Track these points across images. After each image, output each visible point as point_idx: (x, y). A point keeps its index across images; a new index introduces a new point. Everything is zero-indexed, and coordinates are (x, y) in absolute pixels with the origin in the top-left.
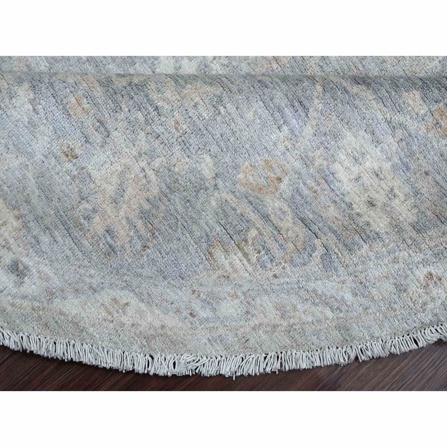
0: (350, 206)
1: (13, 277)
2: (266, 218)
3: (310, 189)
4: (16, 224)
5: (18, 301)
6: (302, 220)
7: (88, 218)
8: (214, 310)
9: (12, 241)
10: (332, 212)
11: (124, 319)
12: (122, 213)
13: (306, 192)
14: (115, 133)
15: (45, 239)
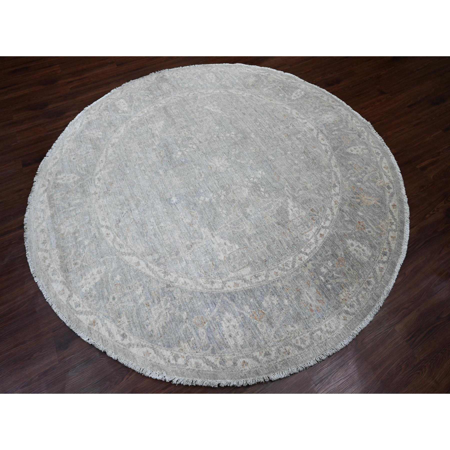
0: (224, 335)
1: (122, 338)
2: (198, 334)
3: (213, 327)
4: (127, 323)
5: (120, 345)
6: (208, 337)
7: (147, 326)
8: (176, 361)
9: (125, 328)
10: (218, 336)
11: (148, 358)
12: (157, 326)
13: (212, 328)
14: (162, 302)
15: (134, 329)
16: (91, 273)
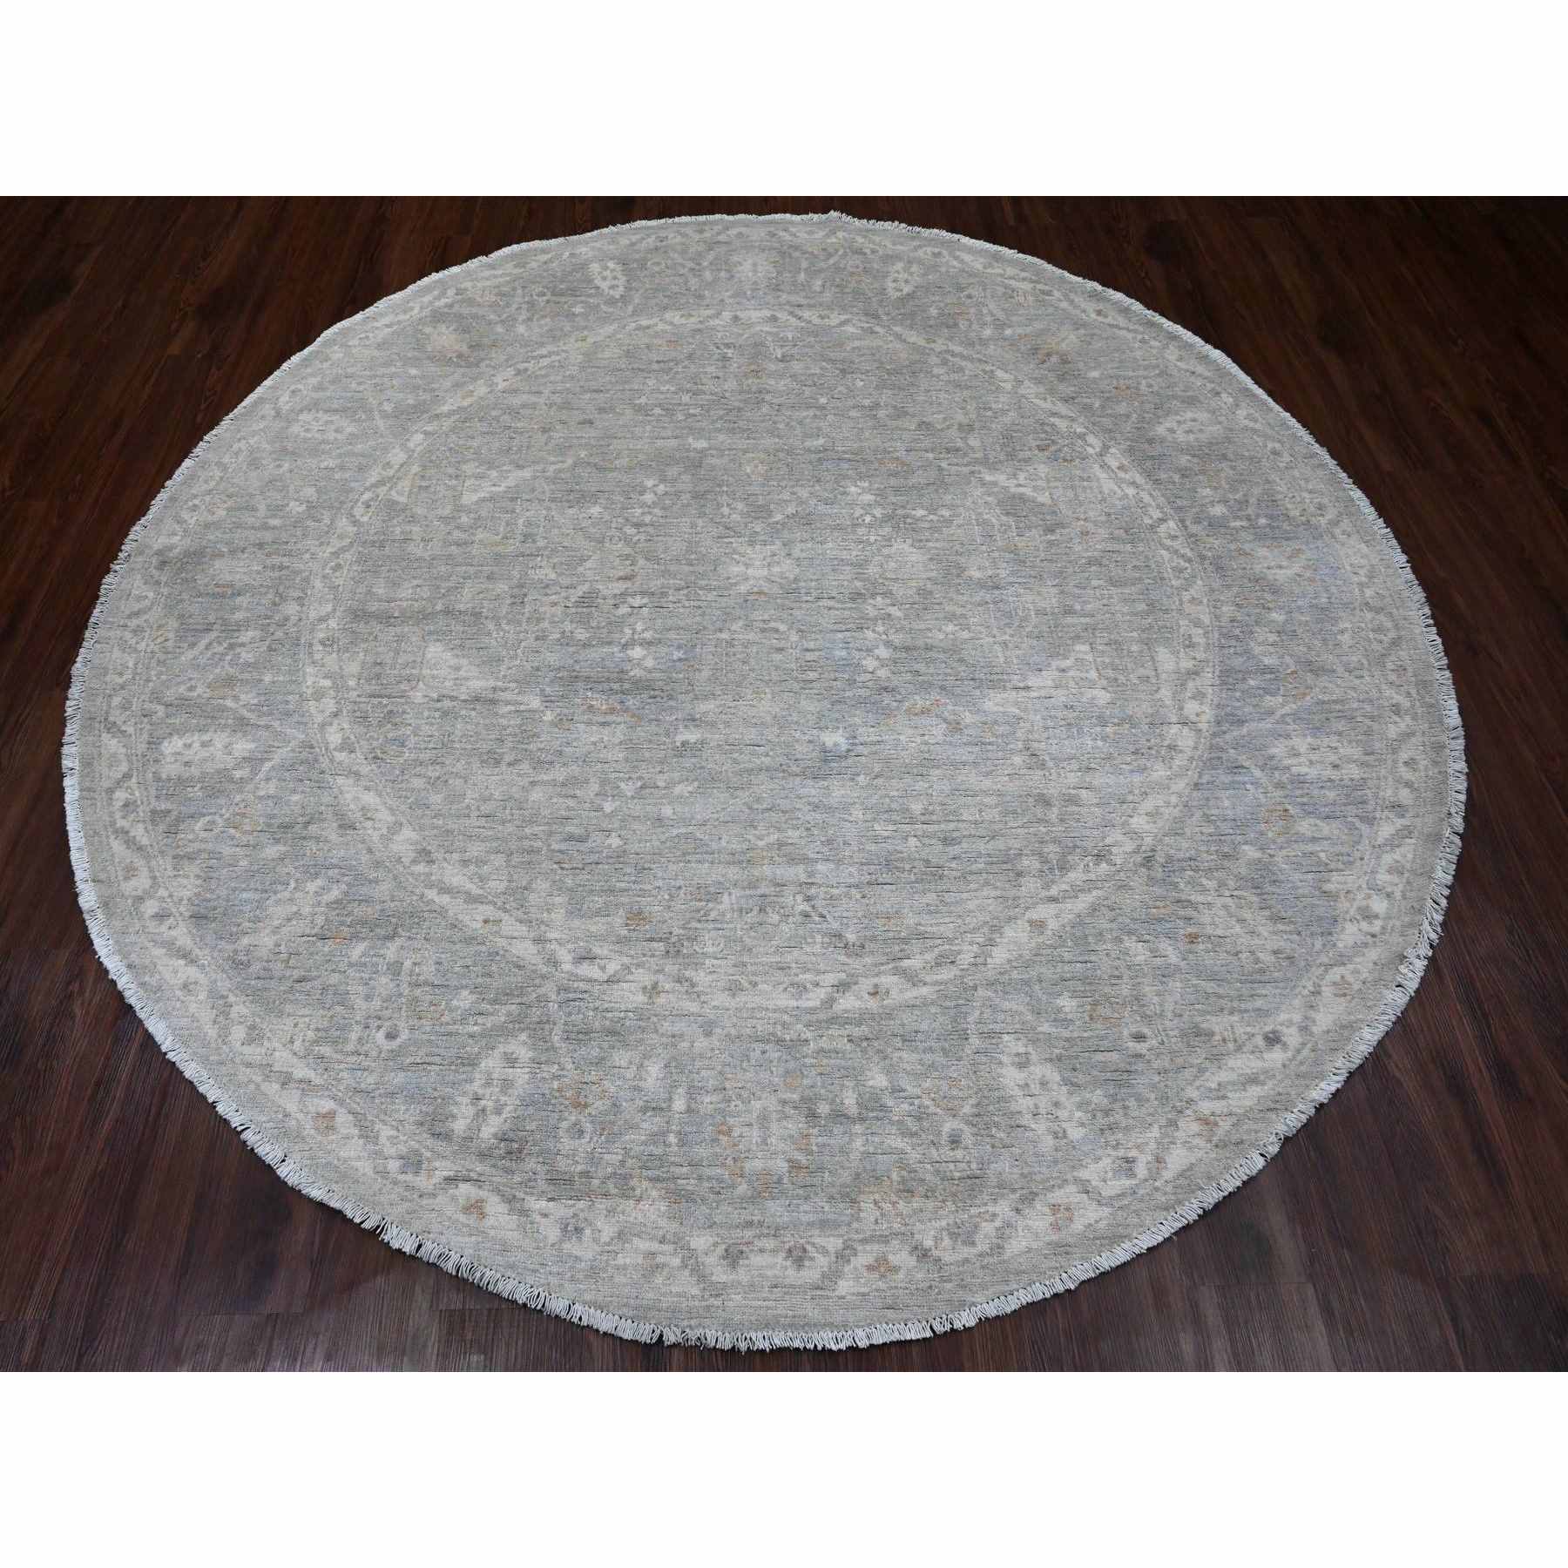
0: (1330, 780)
1: (1278, 1047)
2: (1314, 840)
3: (1302, 796)
4: (1235, 1018)
5: (1299, 1058)
6: (1328, 817)
7: (1257, 961)
8: (1376, 917)
9: (1249, 1029)
10: (1331, 795)
11: (1356, 987)
12: (1266, 934)
13: (1305, 800)
14: (1192, 898)
15: (1259, 1003)
16: (1017, 1092)
